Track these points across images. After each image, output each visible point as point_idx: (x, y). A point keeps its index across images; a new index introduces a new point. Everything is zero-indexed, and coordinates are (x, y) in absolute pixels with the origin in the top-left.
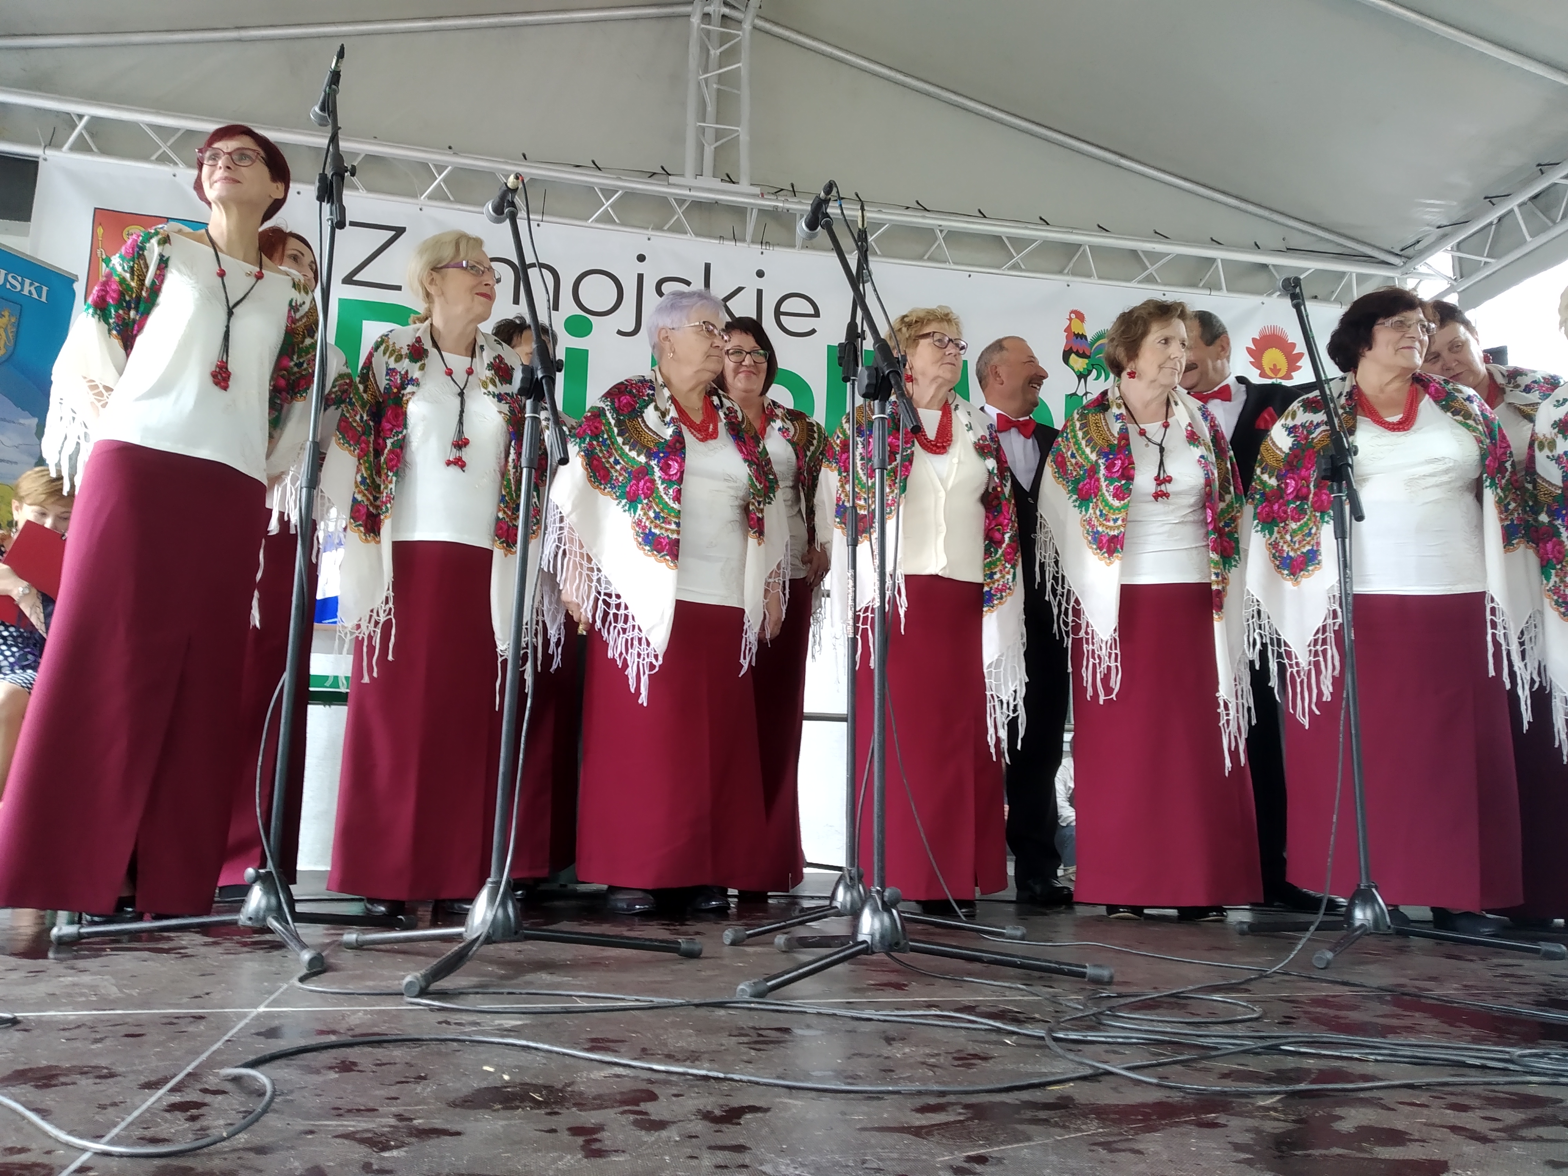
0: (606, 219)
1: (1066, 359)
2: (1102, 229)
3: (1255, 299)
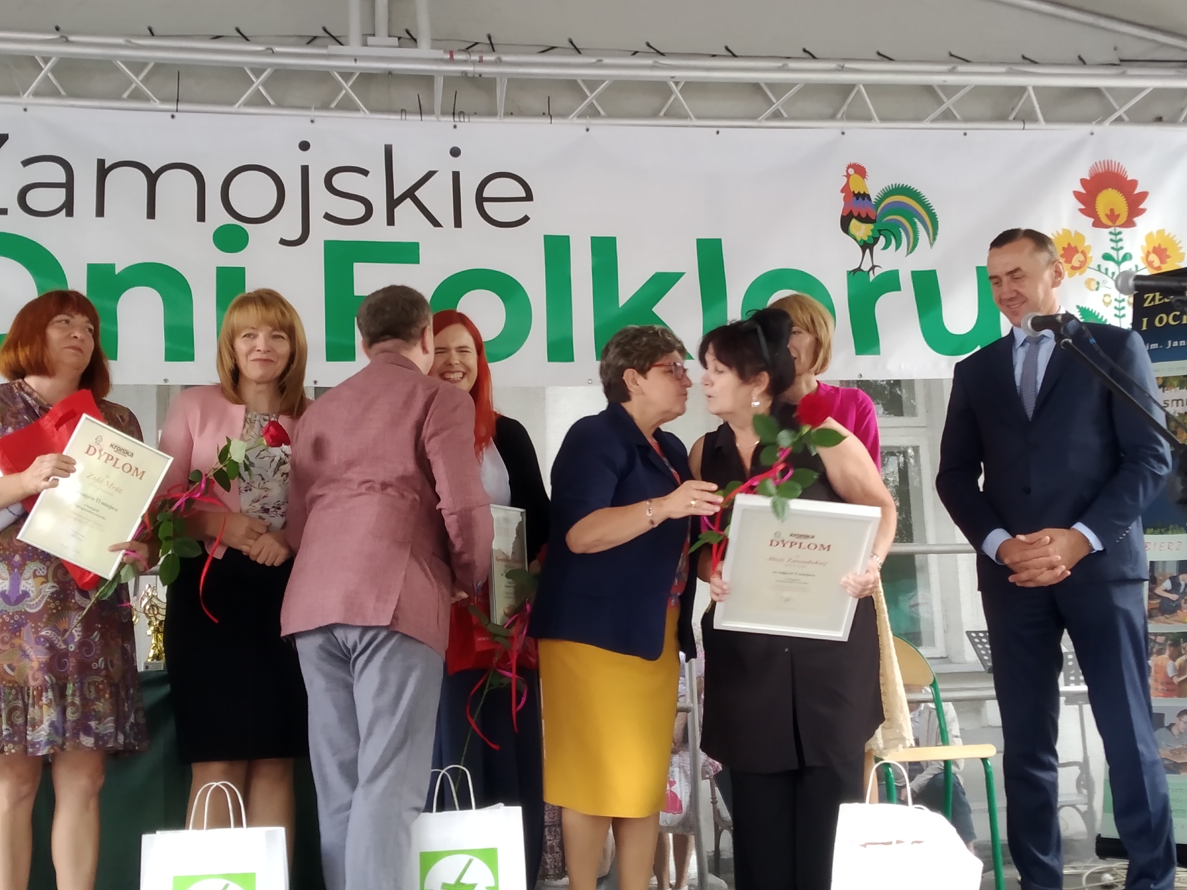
0: (258, 101)
1: (845, 225)
2: (884, 57)
3: (1083, 130)
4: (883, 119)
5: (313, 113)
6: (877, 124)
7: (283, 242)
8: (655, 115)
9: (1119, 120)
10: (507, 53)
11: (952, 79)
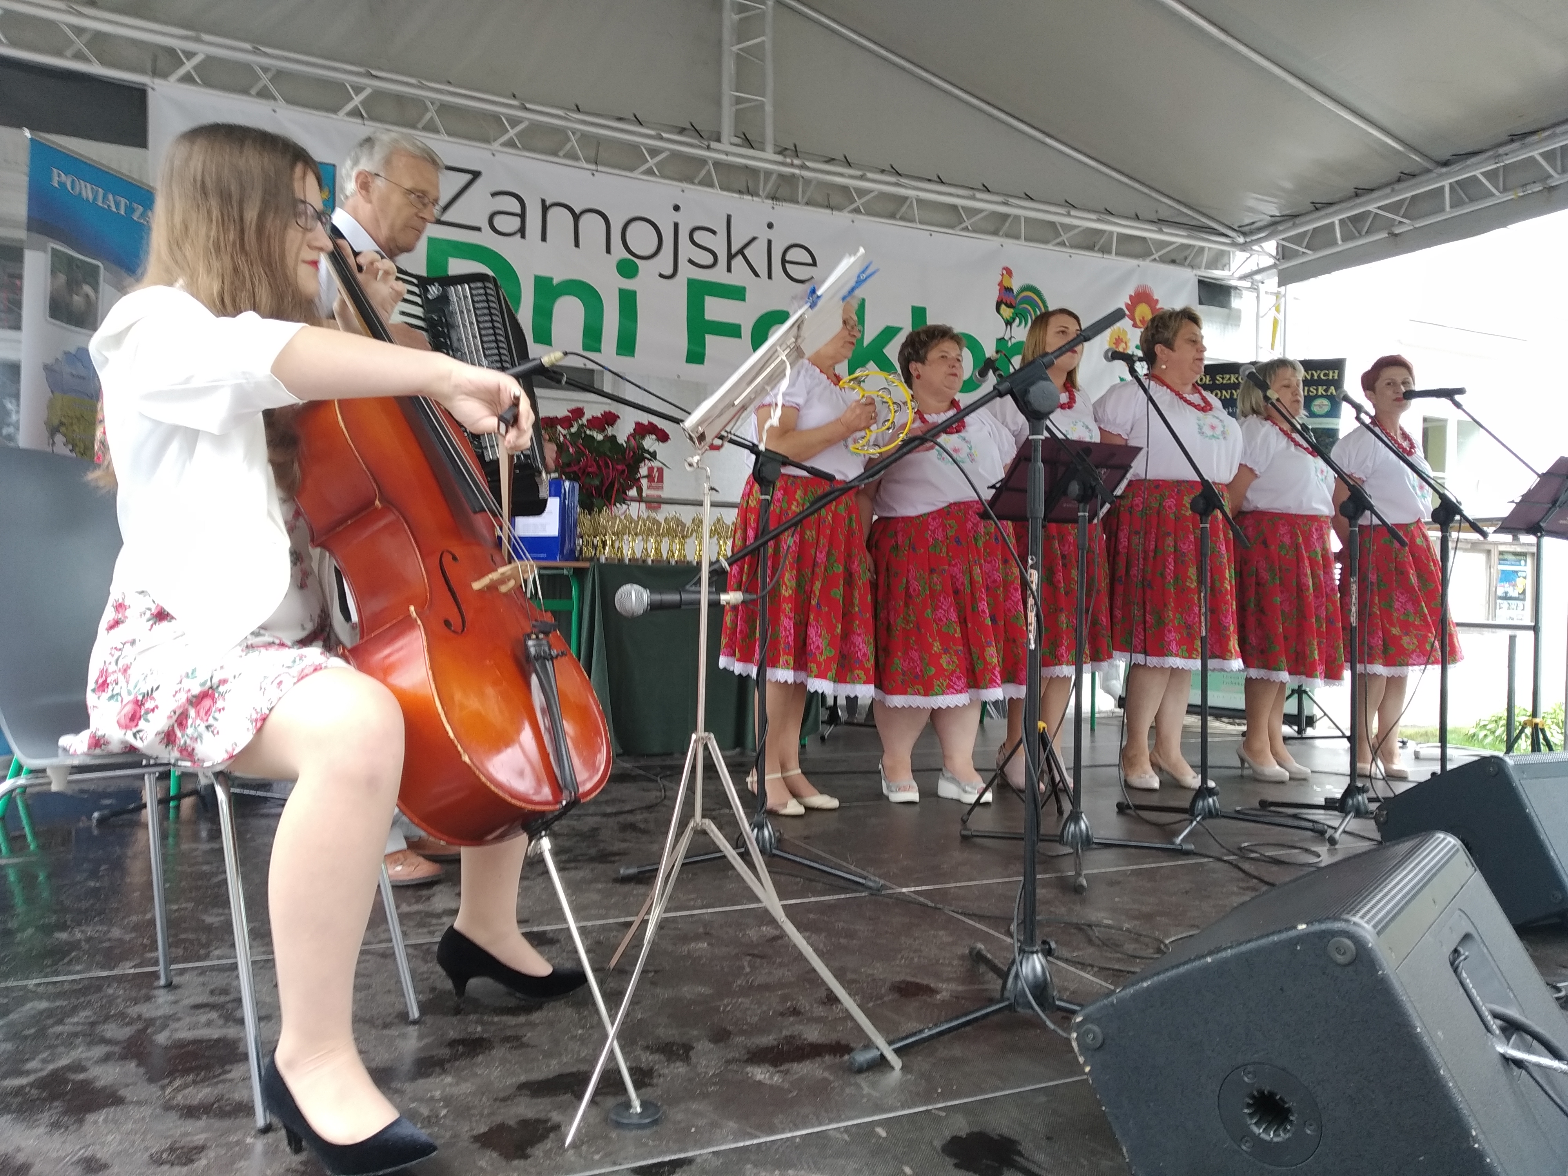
0: (650, 172)
1: (998, 310)
2: (1029, 198)
3: (1133, 262)
4: (1026, 240)
5: (685, 185)
6: (1022, 242)
7: (661, 276)
8: (892, 216)
9: (1155, 260)
10: (808, 160)
11: (1067, 220)
